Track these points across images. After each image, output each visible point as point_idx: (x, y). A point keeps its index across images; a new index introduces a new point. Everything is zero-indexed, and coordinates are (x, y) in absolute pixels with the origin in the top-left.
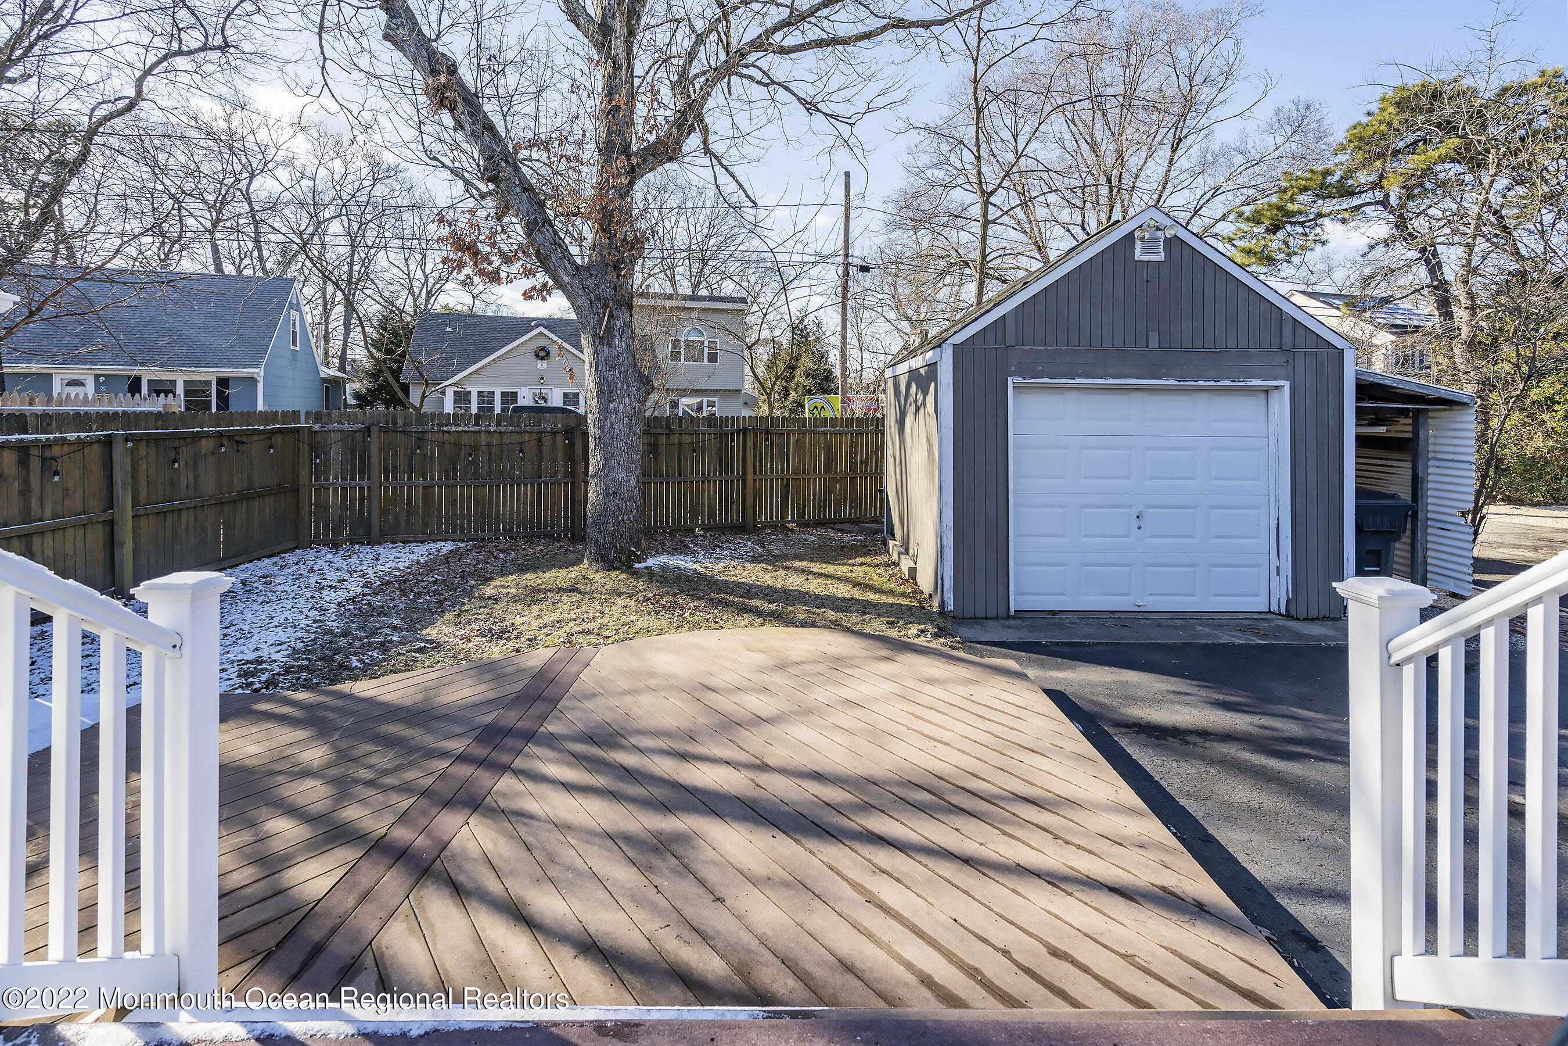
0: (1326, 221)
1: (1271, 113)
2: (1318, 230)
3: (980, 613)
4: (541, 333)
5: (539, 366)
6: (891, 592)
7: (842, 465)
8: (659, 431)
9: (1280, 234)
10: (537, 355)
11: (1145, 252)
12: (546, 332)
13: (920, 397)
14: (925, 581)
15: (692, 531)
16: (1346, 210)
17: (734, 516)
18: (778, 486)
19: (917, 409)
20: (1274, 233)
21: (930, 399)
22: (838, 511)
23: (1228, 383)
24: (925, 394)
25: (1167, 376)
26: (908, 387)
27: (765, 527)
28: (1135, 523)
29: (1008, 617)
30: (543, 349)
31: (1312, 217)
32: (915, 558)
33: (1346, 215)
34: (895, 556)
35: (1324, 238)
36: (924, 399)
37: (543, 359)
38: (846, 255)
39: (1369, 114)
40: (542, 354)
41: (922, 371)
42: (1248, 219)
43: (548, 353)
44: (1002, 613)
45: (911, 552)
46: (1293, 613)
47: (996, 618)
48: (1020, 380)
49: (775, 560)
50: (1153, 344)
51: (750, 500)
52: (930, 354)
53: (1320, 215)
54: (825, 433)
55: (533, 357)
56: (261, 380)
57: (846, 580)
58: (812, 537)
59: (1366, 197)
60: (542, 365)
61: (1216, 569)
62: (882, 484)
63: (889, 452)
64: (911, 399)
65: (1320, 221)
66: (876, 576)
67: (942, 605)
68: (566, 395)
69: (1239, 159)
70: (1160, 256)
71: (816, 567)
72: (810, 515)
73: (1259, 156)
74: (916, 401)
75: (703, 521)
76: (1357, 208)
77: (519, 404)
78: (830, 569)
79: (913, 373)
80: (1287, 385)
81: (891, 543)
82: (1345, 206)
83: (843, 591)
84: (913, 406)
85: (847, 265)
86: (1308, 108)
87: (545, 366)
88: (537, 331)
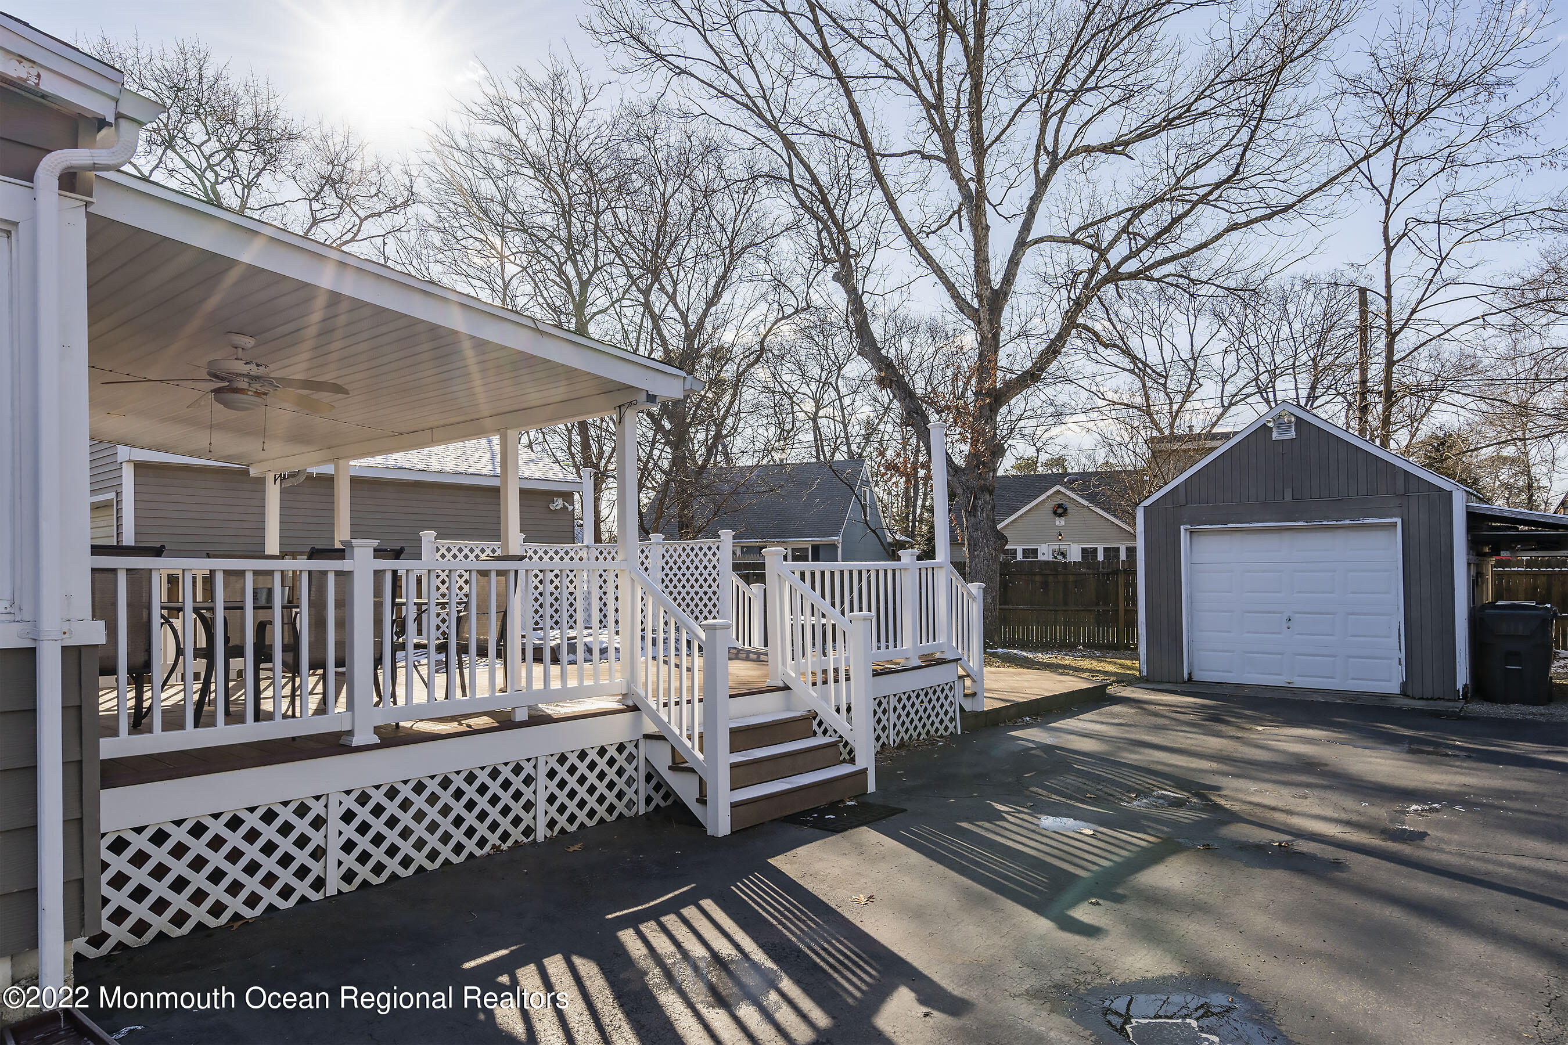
3: (1166, 679)
4: (1058, 492)
5: (1057, 523)
8: (1048, 572)
10: (1055, 513)
11: (1279, 433)
12: (1063, 490)
23: (1348, 522)
25: (1300, 520)
28: (1285, 625)
30: (1060, 506)
37: (1060, 516)
40: (1060, 511)
43: (1066, 510)
46: (1409, 693)
47: (1175, 682)
48: (1189, 527)
50: (1288, 496)
55: (1052, 515)
56: (840, 546)
60: (1060, 522)
61: (1352, 660)
68: (1084, 550)
70: (1293, 434)
75: (1084, 640)
77: (1039, 559)
80: (1399, 521)
87: (1063, 523)
88: (1054, 489)
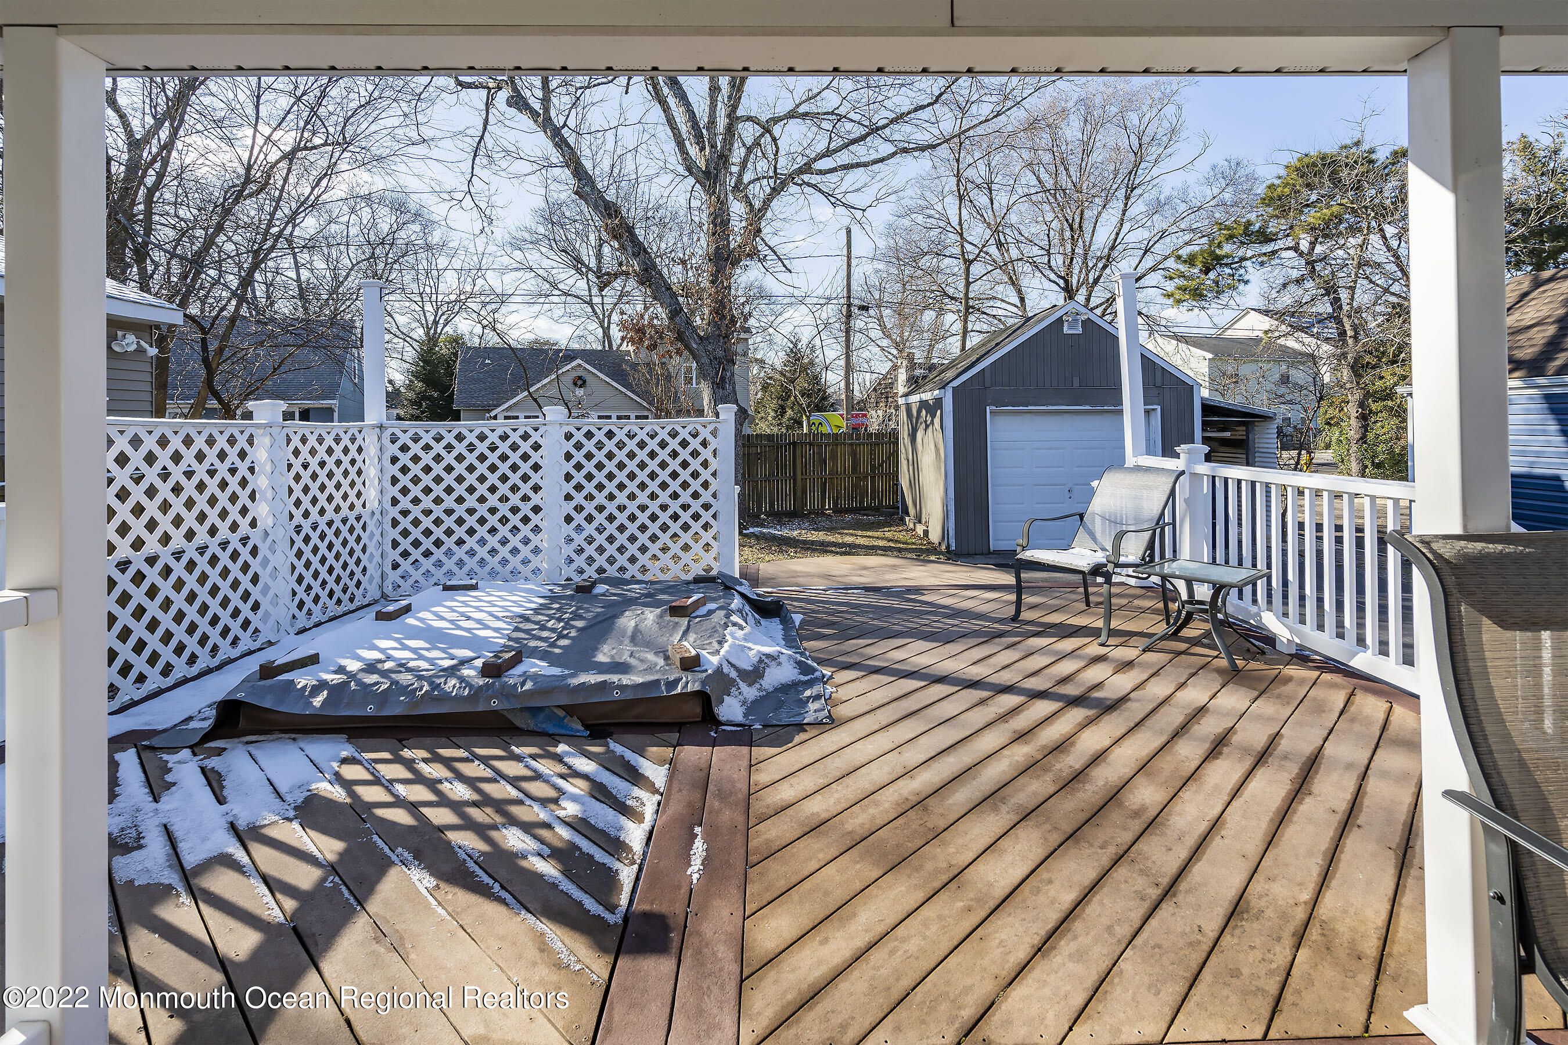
0: (1248, 263)
1: (1209, 170)
2: (1242, 271)
3: (972, 551)
4: (578, 365)
5: (577, 393)
6: (913, 544)
7: (864, 467)
9: (1212, 275)
10: (575, 384)
11: (1069, 328)
12: (582, 364)
13: (929, 419)
14: (935, 536)
15: (758, 517)
16: (1265, 254)
17: (789, 505)
18: (818, 484)
19: (927, 426)
20: (1206, 274)
21: (937, 420)
22: (862, 502)
24: (933, 416)
25: (1086, 404)
26: (919, 412)
27: (810, 513)
28: (1068, 495)
29: (989, 553)
30: (580, 378)
31: (1236, 260)
32: (927, 524)
33: (1265, 259)
34: (911, 526)
35: (1246, 278)
36: (932, 421)
37: (581, 387)
38: (849, 297)
39: (1280, 178)
40: (579, 382)
41: (931, 402)
42: (1185, 262)
43: (585, 382)
44: (985, 551)
45: (923, 521)
47: (982, 554)
48: (995, 408)
49: (830, 530)
50: (1076, 384)
51: (799, 494)
52: (936, 392)
53: (1243, 259)
54: (851, 444)
55: (572, 387)
56: (336, 409)
57: (882, 539)
58: (848, 517)
59: (1280, 244)
60: (580, 392)
62: (897, 480)
63: (902, 457)
64: (921, 420)
65: (1244, 264)
66: (900, 536)
67: (948, 547)
69: (1183, 207)
70: (1080, 330)
71: (860, 533)
72: (843, 504)
73: (1199, 204)
74: (926, 422)
76: (1274, 252)
78: (869, 533)
79: (923, 404)
80: (1159, 408)
81: (907, 519)
82: (1264, 251)
83: (881, 543)
84: (924, 425)
85: (849, 305)
86: (1238, 164)
87: (582, 392)
88: (574, 364)
